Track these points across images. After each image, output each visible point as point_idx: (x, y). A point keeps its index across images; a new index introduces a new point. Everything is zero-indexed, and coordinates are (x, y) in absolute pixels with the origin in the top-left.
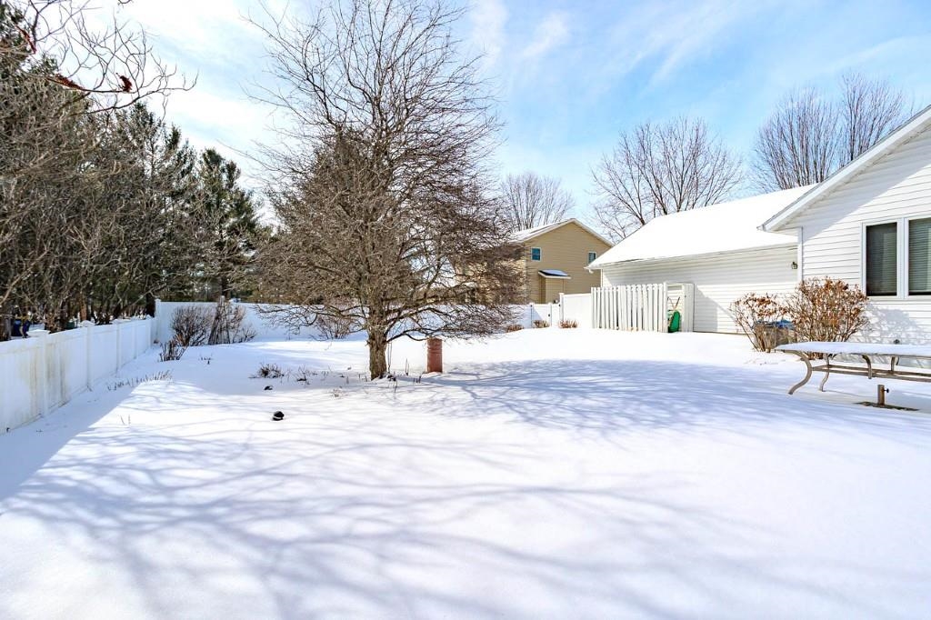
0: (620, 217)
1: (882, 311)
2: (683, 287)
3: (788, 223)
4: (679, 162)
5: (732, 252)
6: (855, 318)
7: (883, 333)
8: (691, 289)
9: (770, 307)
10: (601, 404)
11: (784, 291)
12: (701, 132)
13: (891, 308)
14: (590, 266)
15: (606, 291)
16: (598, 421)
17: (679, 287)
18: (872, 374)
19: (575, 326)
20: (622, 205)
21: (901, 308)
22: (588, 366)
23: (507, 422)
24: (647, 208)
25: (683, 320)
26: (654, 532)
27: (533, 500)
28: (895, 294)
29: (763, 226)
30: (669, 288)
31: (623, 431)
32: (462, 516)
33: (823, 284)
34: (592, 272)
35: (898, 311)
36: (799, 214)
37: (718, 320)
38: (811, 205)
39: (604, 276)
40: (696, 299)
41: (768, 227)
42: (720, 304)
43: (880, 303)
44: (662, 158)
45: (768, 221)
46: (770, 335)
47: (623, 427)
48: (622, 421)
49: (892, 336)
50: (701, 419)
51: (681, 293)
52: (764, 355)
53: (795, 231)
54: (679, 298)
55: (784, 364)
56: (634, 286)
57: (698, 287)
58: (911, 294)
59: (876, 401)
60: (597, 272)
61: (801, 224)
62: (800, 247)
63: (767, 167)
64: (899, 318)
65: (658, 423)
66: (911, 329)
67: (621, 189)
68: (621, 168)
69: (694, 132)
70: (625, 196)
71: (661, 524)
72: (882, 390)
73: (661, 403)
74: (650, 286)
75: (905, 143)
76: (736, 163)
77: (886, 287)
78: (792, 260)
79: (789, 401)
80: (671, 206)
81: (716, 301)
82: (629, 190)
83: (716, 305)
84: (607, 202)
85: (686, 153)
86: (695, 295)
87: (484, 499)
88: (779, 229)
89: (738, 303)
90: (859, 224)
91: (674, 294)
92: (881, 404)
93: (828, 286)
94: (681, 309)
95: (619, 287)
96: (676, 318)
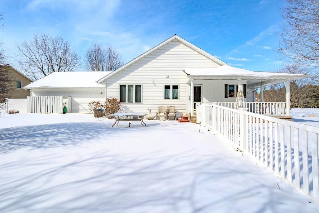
0: (32, 68)
1: (123, 106)
2: (68, 98)
3: (103, 82)
4: (60, 53)
5: (85, 88)
6: (119, 108)
7: (123, 111)
8: (71, 99)
9: (99, 105)
10: (65, 137)
11: (103, 101)
12: (68, 45)
13: (125, 105)
14: (25, 87)
15: (33, 98)
16: (68, 142)
17: (67, 98)
18: (128, 120)
19: (18, 113)
20: (34, 63)
21: (126, 105)
22: (43, 127)
23: (29, 150)
24: (45, 68)
25: (68, 109)
26: (111, 162)
27: (70, 168)
28: (125, 102)
29: (97, 81)
30: (63, 98)
31: (80, 143)
32: (48, 181)
33: (112, 99)
34: (26, 90)
35: (126, 106)
36: (106, 80)
37: (80, 109)
38: (109, 78)
39: (32, 92)
40: (72, 102)
41: (98, 82)
42: (81, 104)
43: (123, 104)
44: (53, 50)
45: (98, 81)
46: (99, 113)
47: (79, 142)
48: (77, 140)
49: (125, 112)
50: (100, 136)
51: (67, 100)
52: (97, 119)
53: (105, 84)
54: (66, 102)
55: (104, 120)
56: (49, 97)
57: (73, 98)
58: (128, 102)
59: (128, 126)
60: (29, 90)
61: (107, 83)
62: (106, 88)
63: (88, 63)
64: (126, 108)
65: (89, 139)
66: (128, 110)
67: (33, 57)
68: (34, 49)
69: (66, 44)
70: (35, 61)
71: (111, 160)
72: (129, 124)
73: (85, 134)
74: (56, 97)
75: (127, 67)
76: (79, 59)
77: (123, 100)
78: (101, 92)
79: (113, 129)
80: (56, 68)
81: (79, 103)
82: (38, 59)
83: (79, 104)
84: (26, 61)
85: (62, 51)
86: (72, 100)
87: (52, 174)
88: (101, 83)
89: (90, 104)
90: (119, 84)
91: (65, 100)
92: (129, 127)
93: (113, 99)
94: (67, 105)
95: (42, 97)
96: (65, 108)
